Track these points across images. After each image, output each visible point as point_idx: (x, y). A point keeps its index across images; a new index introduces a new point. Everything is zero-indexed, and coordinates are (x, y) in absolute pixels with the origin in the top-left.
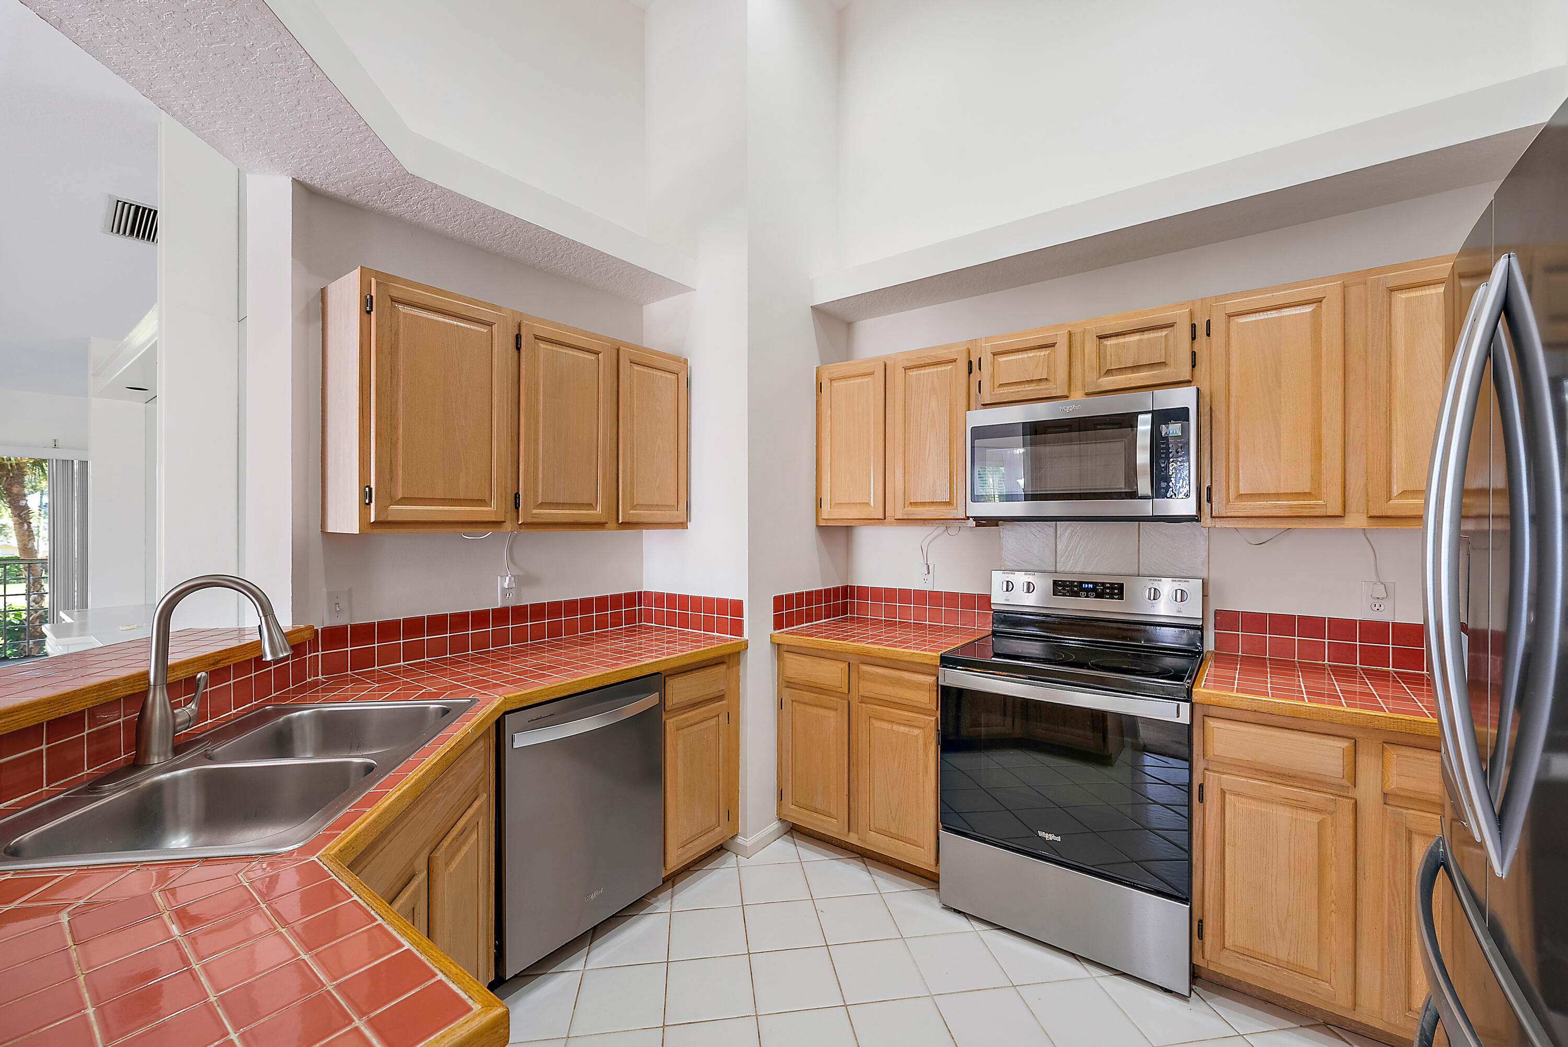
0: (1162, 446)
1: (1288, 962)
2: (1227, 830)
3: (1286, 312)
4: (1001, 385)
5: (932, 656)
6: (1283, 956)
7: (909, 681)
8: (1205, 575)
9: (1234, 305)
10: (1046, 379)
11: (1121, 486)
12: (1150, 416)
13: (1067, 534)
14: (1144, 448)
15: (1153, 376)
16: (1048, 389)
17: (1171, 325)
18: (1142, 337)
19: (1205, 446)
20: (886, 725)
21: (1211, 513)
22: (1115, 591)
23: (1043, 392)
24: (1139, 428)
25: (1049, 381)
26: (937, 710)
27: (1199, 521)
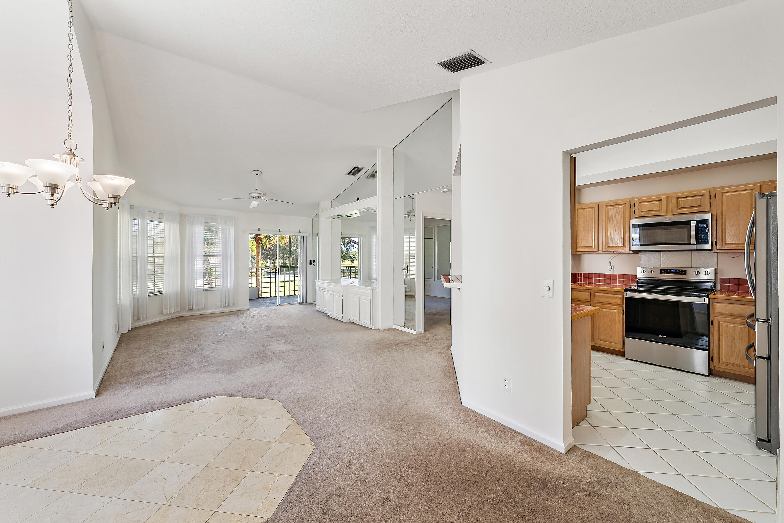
0: (700, 230)
1: (740, 365)
2: (720, 332)
3: (741, 192)
4: (642, 212)
5: (623, 289)
6: (738, 363)
7: (613, 297)
8: (716, 267)
9: (723, 190)
10: (659, 210)
11: (686, 241)
12: (695, 221)
13: (665, 256)
14: (693, 230)
15: (697, 210)
16: (659, 213)
17: (703, 195)
18: (692, 198)
19: (715, 229)
20: (604, 310)
21: (717, 249)
22: (684, 272)
23: (658, 214)
24: (692, 224)
25: (660, 210)
26: (623, 304)
27: (713, 251)
